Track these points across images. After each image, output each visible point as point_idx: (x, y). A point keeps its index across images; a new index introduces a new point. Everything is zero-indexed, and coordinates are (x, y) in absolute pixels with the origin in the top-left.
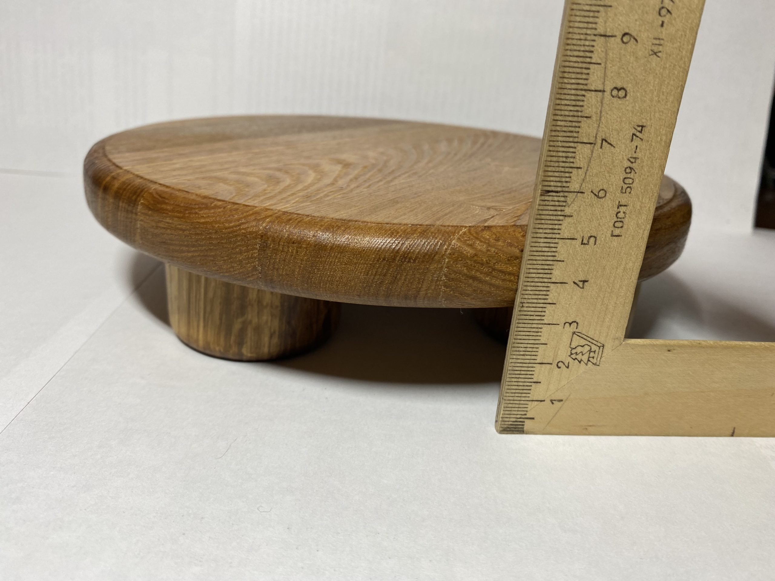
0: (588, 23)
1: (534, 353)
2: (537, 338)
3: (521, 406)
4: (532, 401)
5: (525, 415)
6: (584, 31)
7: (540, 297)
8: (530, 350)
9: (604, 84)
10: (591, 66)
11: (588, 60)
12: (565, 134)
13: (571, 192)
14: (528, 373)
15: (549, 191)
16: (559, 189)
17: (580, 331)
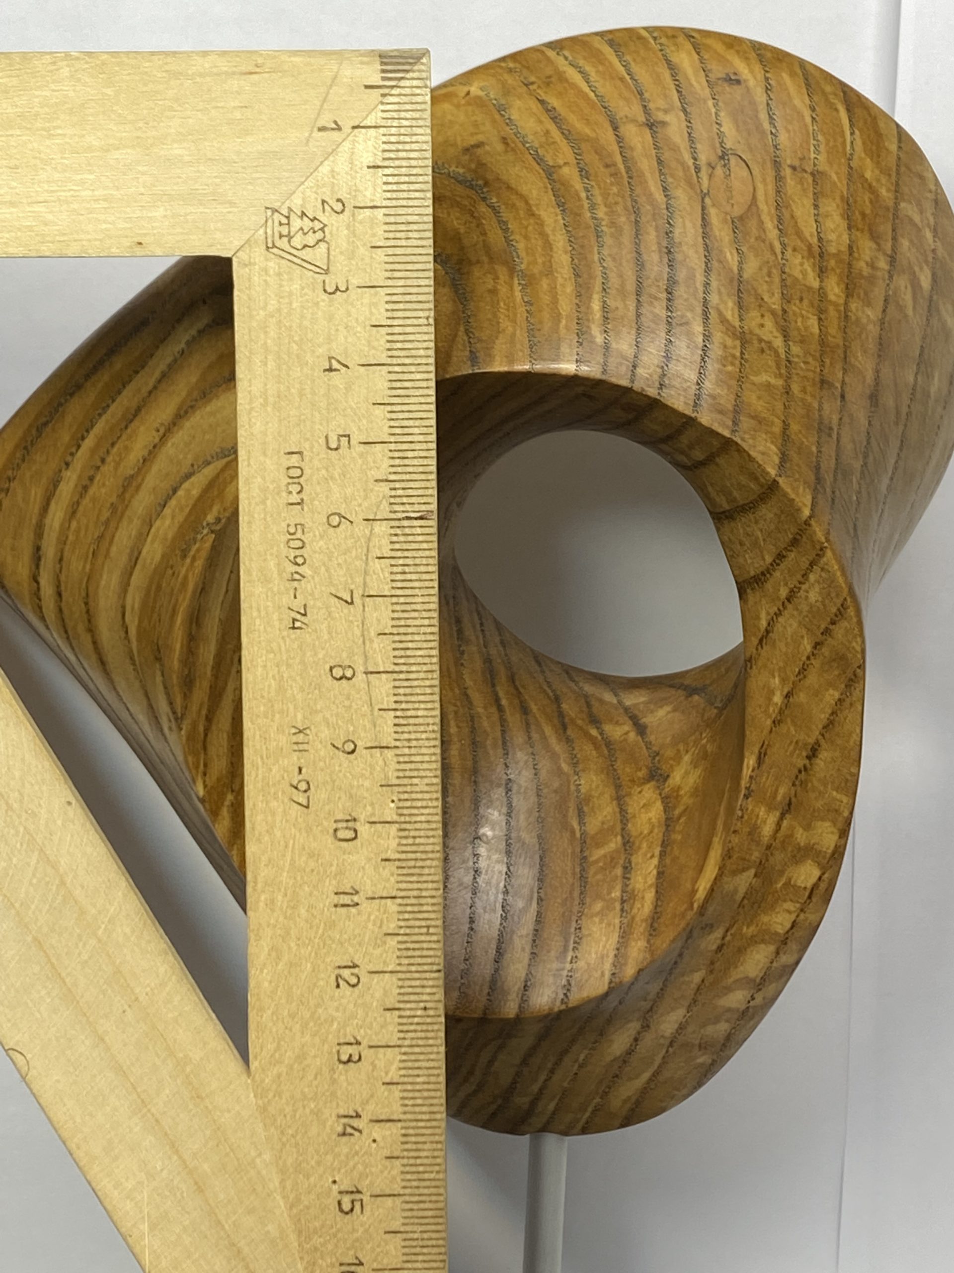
0: (411, 762)
1: (393, 228)
2: (391, 259)
3: (395, 115)
4: (375, 127)
5: (384, 95)
6: (413, 751)
7: (401, 338)
8: (398, 235)
9: (369, 683)
10: (394, 706)
11: (399, 713)
12: (414, 607)
13: (386, 520)
14: (395, 187)
15: (421, 518)
16: (406, 523)
17: (317, 276)
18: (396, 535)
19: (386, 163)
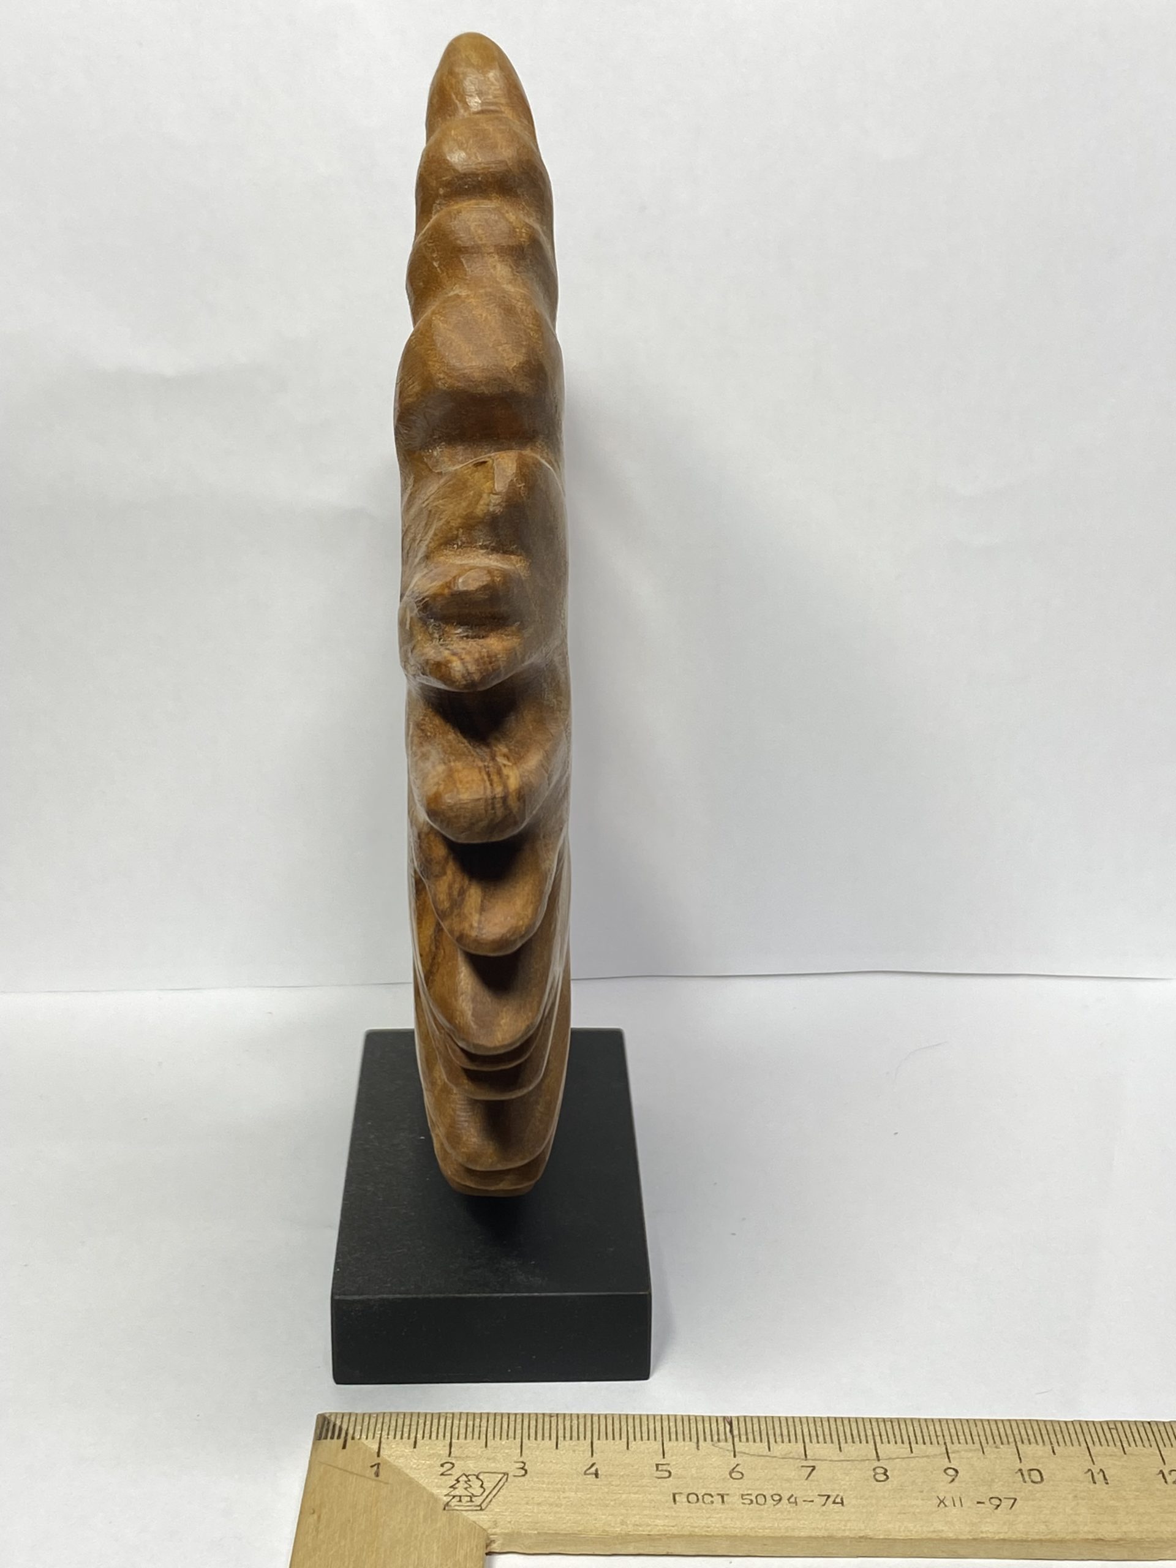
4: (380, 1443)
5: (353, 1438)
9: (888, 1458)
10: (907, 1445)
13: (733, 1444)
15: (731, 1424)
16: (736, 1432)
17: (509, 1479)
18: (747, 1439)
19: (413, 1435)
